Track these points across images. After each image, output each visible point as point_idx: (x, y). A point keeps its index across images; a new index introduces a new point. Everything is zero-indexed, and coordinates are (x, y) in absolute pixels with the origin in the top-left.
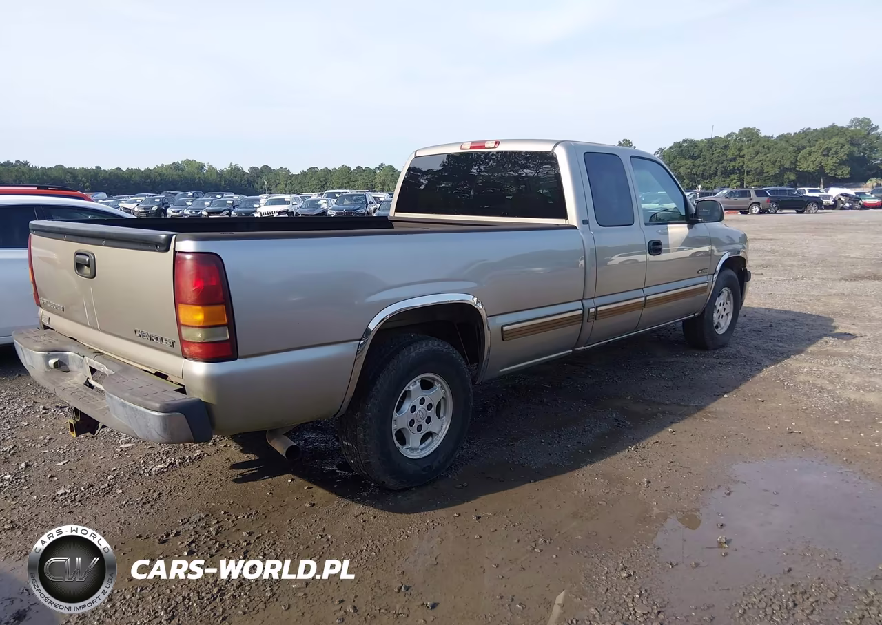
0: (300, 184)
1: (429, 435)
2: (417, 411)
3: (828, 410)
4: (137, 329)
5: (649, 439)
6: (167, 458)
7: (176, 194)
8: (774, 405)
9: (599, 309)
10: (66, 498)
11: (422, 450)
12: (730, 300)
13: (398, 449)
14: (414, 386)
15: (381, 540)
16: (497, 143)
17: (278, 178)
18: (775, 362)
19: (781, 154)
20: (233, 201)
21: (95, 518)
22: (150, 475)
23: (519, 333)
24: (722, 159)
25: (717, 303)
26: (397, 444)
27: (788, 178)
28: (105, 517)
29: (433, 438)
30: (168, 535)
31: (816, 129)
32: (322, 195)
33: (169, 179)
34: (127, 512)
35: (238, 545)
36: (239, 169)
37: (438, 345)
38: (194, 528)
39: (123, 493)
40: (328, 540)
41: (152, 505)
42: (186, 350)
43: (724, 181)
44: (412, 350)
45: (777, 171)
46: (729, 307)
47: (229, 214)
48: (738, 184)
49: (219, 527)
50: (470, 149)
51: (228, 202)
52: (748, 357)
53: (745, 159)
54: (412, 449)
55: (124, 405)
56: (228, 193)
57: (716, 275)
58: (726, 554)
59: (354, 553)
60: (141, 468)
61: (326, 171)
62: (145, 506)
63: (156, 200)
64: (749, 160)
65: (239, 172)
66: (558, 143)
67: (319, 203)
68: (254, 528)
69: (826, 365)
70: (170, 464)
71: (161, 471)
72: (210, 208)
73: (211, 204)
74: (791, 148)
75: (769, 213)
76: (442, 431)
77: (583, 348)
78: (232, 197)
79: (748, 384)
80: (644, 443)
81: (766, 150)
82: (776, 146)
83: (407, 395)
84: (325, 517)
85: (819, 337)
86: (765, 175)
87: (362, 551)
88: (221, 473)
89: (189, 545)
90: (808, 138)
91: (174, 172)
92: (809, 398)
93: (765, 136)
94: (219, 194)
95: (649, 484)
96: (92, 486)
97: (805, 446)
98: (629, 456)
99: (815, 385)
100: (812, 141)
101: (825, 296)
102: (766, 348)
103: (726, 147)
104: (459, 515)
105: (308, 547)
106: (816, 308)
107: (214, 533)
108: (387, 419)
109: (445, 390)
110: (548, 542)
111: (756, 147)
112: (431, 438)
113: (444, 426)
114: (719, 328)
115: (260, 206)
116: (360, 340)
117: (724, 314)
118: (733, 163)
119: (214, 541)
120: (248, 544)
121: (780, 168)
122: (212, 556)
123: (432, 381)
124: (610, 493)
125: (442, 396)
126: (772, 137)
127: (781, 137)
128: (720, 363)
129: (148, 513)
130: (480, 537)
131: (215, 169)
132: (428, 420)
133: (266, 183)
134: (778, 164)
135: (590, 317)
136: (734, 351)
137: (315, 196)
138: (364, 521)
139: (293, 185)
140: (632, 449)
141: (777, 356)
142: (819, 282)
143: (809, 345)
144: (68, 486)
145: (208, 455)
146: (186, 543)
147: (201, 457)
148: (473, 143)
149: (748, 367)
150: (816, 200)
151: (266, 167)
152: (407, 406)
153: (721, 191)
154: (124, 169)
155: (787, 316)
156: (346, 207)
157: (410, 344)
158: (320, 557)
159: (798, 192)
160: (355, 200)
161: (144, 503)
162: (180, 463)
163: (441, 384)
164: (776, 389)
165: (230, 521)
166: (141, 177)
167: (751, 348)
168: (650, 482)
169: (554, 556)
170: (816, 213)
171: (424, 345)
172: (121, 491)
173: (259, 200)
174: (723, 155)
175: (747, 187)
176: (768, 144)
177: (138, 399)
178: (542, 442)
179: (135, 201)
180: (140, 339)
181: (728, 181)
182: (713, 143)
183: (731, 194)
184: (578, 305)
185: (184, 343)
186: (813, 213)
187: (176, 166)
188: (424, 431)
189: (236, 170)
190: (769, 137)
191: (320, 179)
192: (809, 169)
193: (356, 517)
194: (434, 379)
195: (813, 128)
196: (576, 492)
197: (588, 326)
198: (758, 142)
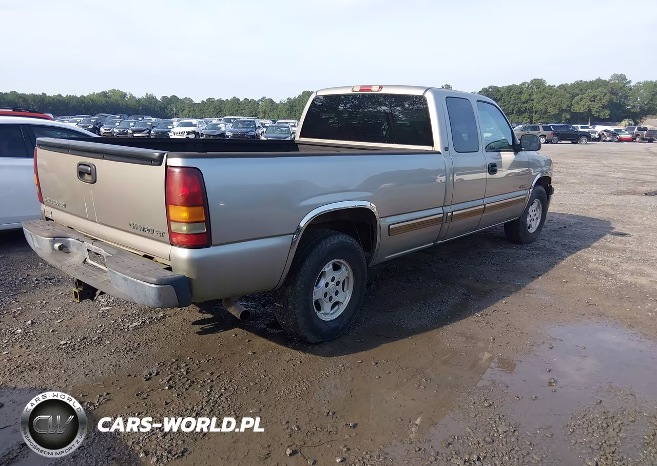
0: (200, 110)
1: (337, 303)
2: (329, 286)
3: (613, 289)
4: (131, 223)
5: (490, 308)
6: (139, 318)
7: (107, 116)
8: (575, 285)
9: (454, 213)
10: (67, 347)
11: (331, 314)
12: (539, 208)
13: (316, 313)
14: (328, 268)
15: (309, 379)
16: (381, 87)
17: (183, 105)
18: (572, 253)
19: (560, 99)
20: (152, 122)
21: (93, 362)
22: (128, 330)
23: (400, 230)
24: (518, 101)
25: (530, 210)
26: (316, 311)
27: (565, 117)
28: (100, 361)
29: (339, 306)
30: (150, 374)
31: (586, 82)
32: (220, 120)
33: (99, 104)
34: (116, 357)
35: (204, 382)
36: (153, 98)
37: (346, 238)
38: (169, 369)
39: (110, 343)
40: (270, 379)
41: (134, 353)
42: (173, 239)
43: (519, 118)
44: (328, 241)
45: (557, 111)
46: (539, 213)
47: (149, 133)
48: (529, 120)
49: (188, 369)
50: (360, 91)
51: (148, 123)
52: (552, 250)
53: (534, 102)
54: (325, 314)
55: (126, 280)
56: (146, 116)
57: (531, 190)
58: (555, 391)
59: (290, 388)
60: (121, 325)
61: (221, 102)
62: (129, 353)
63: (92, 121)
64: (537, 103)
65: (153, 100)
66: (427, 89)
67: (219, 126)
68: (213, 370)
69: (608, 257)
70: (142, 322)
71: (136, 328)
72: (134, 128)
73: (134, 124)
74: (568, 95)
75: (552, 143)
76: (346, 301)
77: (441, 241)
78: (151, 120)
79: (554, 269)
80: (486, 311)
81: (549, 96)
82: (557, 93)
83: (323, 274)
84: (264, 362)
85: (601, 236)
86: (549, 114)
87: (296, 387)
88: (181, 329)
89: (168, 381)
90: (580, 88)
91: (103, 99)
92: (599, 280)
93: (549, 86)
94: (140, 117)
95: (494, 341)
96: (85, 338)
97: (600, 315)
98: (477, 320)
99: (601, 271)
100: (584, 90)
101: (600, 206)
102: (564, 243)
103: (520, 93)
104: (362, 361)
105: (256, 383)
106: (596, 214)
107: (185, 373)
108: (309, 292)
109: (349, 271)
110: (428, 381)
111: (543, 94)
112: (337, 306)
113: (347, 298)
114: (531, 229)
115: (173, 127)
116: (294, 234)
117: (535, 218)
118: (526, 105)
119: (186, 379)
120: (212, 381)
121: (559, 110)
122: (186, 389)
123: (339, 265)
124: (468, 347)
125: (347, 275)
126: (555, 86)
127: (561, 87)
128: (532, 254)
129: (132, 358)
130: (380, 377)
131: (134, 97)
132: (337, 293)
133: (174, 109)
134: (558, 106)
135: (448, 219)
136: (541, 245)
137: (215, 121)
138: (294, 365)
139: (195, 111)
140: (479, 315)
141: (572, 249)
142: (595, 195)
143: (594, 242)
144: (67, 338)
145: (169, 316)
146: (165, 381)
147: (164, 317)
148: (361, 87)
149: (553, 256)
150: (587, 134)
151: (174, 97)
152: (322, 283)
153: (517, 125)
154: (64, 95)
155: (576, 220)
156: (240, 130)
157: (326, 237)
158: (266, 390)
159: (573, 128)
160: (247, 125)
161: (128, 351)
162: (149, 322)
163: (346, 266)
164: (575, 274)
165: (195, 364)
166: (78, 102)
167: (553, 243)
168: (495, 339)
169: (435, 391)
170: (586, 144)
171: (336, 238)
172: (108, 342)
173: (172, 122)
174: (518, 99)
175: (535, 123)
176: (551, 91)
177: (139, 275)
178: (413, 310)
179: (75, 121)
180: (134, 230)
181: (521, 118)
182: (511, 90)
183: (524, 129)
184: (440, 210)
185: (172, 234)
186: (584, 144)
187: (104, 94)
188: (334, 301)
189: (150, 99)
190: (552, 86)
191: (215, 108)
192: (580, 111)
193: (288, 362)
194: (341, 263)
195: (584, 80)
196: (443, 346)
197: (446, 225)
198: (544, 89)
